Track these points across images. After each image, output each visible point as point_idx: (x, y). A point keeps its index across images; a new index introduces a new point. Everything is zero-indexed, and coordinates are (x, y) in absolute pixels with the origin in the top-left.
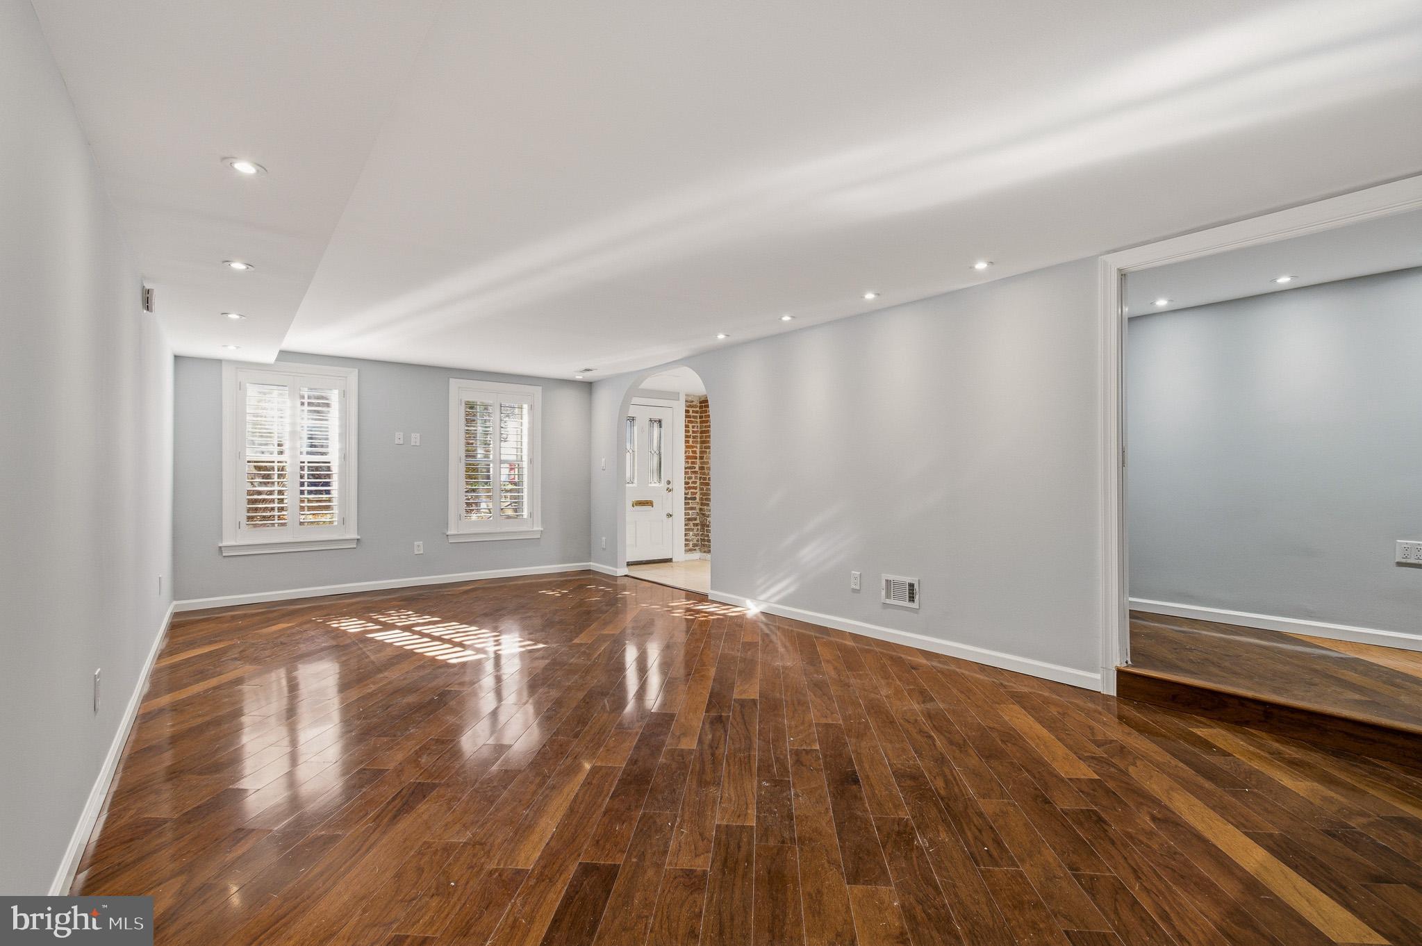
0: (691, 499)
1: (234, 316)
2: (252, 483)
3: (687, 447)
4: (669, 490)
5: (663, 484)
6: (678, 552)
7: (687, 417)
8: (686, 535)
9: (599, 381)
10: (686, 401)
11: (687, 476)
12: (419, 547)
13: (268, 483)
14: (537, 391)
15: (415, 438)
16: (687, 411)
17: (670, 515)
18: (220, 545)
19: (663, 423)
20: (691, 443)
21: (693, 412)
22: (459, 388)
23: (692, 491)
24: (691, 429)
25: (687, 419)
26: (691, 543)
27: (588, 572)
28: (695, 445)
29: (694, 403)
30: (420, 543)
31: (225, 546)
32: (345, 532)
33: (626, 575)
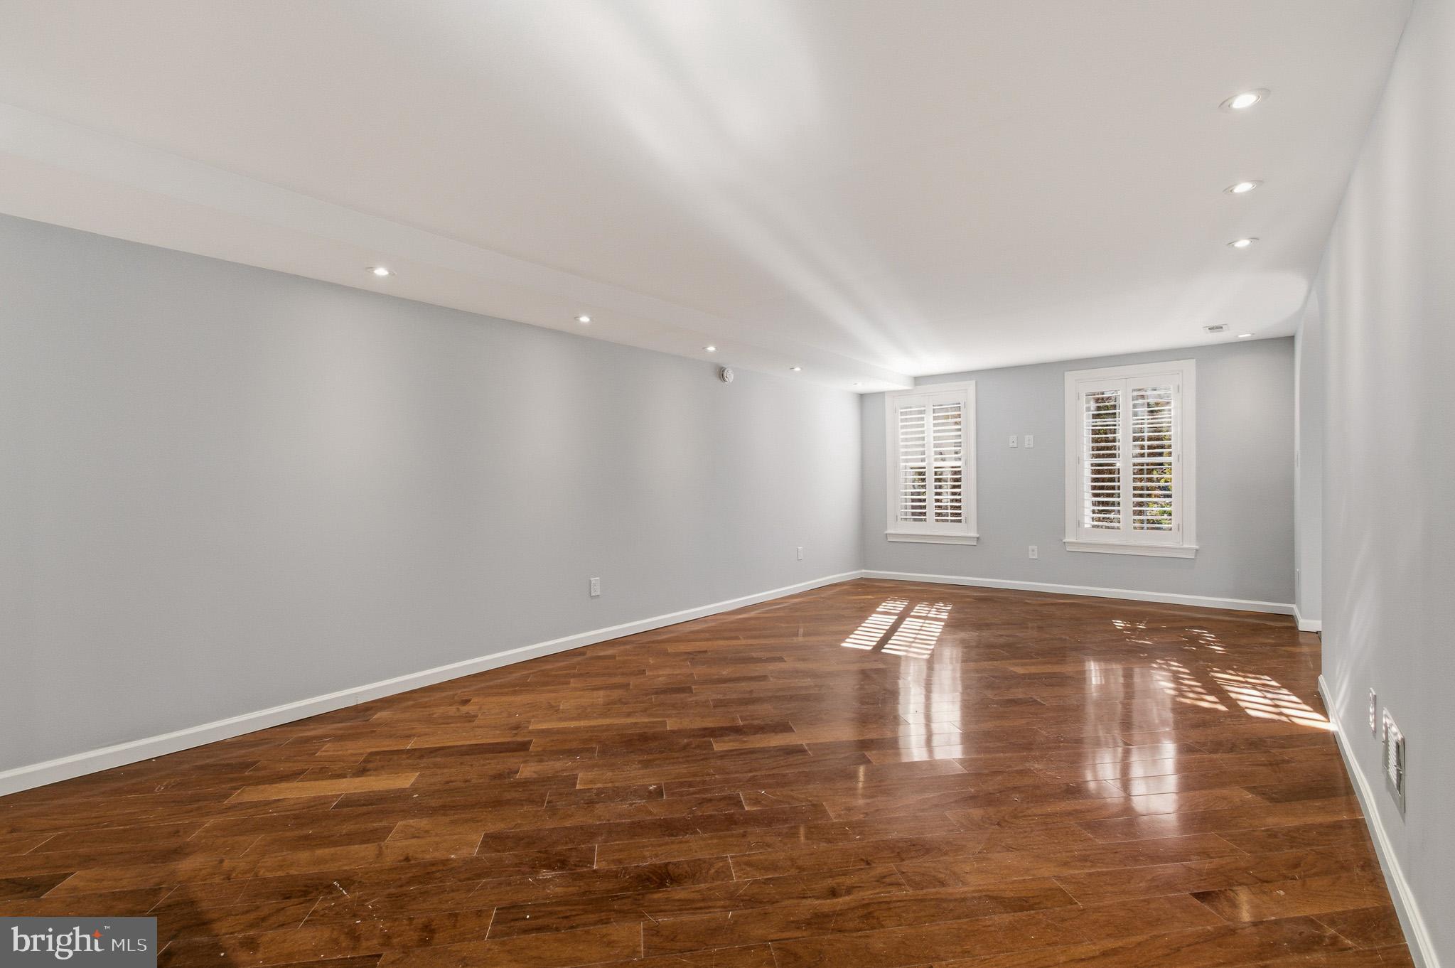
1: (797, 369)
14: (1189, 364)
15: (1029, 440)
18: (885, 532)
22: (1077, 381)
30: (1035, 547)
31: (889, 534)
32: (966, 530)
33: (1316, 632)
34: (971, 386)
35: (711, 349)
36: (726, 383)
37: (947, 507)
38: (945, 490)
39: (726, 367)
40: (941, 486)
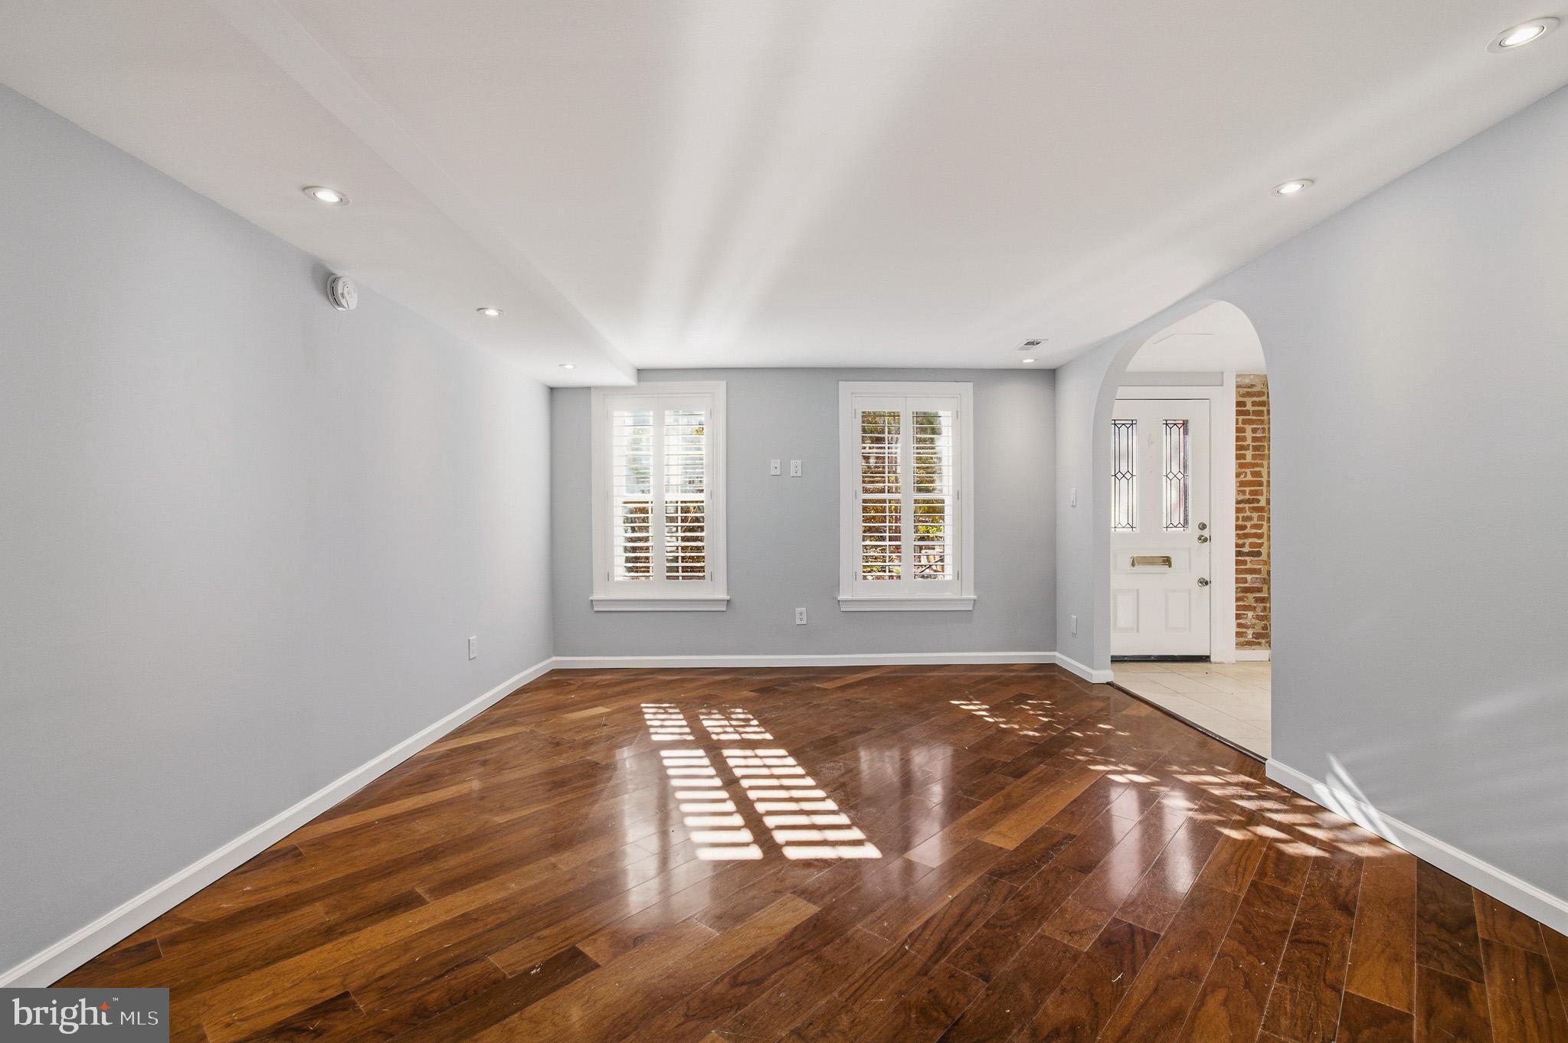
0: (1249, 554)
2: (627, 528)
3: (1241, 466)
4: (1203, 540)
5: (1193, 530)
6: (1222, 644)
7: (1239, 413)
8: (1238, 616)
9: (1065, 364)
10: (1238, 387)
11: (1241, 515)
12: (801, 614)
13: (643, 527)
14: (967, 389)
15: (796, 467)
16: (1239, 404)
17: (1204, 583)
18: (591, 598)
19: (1190, 426)
20: (1249, 459)
21: (1254, 404)
22: (852, 394)
23: (1251, 540)
24: (1249, 434)
25: (1241, 418)
26: (1250, 632)
27: (1052, 666)
28: (1257, 461)
29: (1254, 389)
30: (803, 609)
31: (596, 601)
32: (712, 589)
33: (1108, 683)
34: (720, 387)
35: (327, 196)
36: (340, 309)
37: (683, 558)
38: (680, 534)
39: (339, 273)
40: (674, 529)
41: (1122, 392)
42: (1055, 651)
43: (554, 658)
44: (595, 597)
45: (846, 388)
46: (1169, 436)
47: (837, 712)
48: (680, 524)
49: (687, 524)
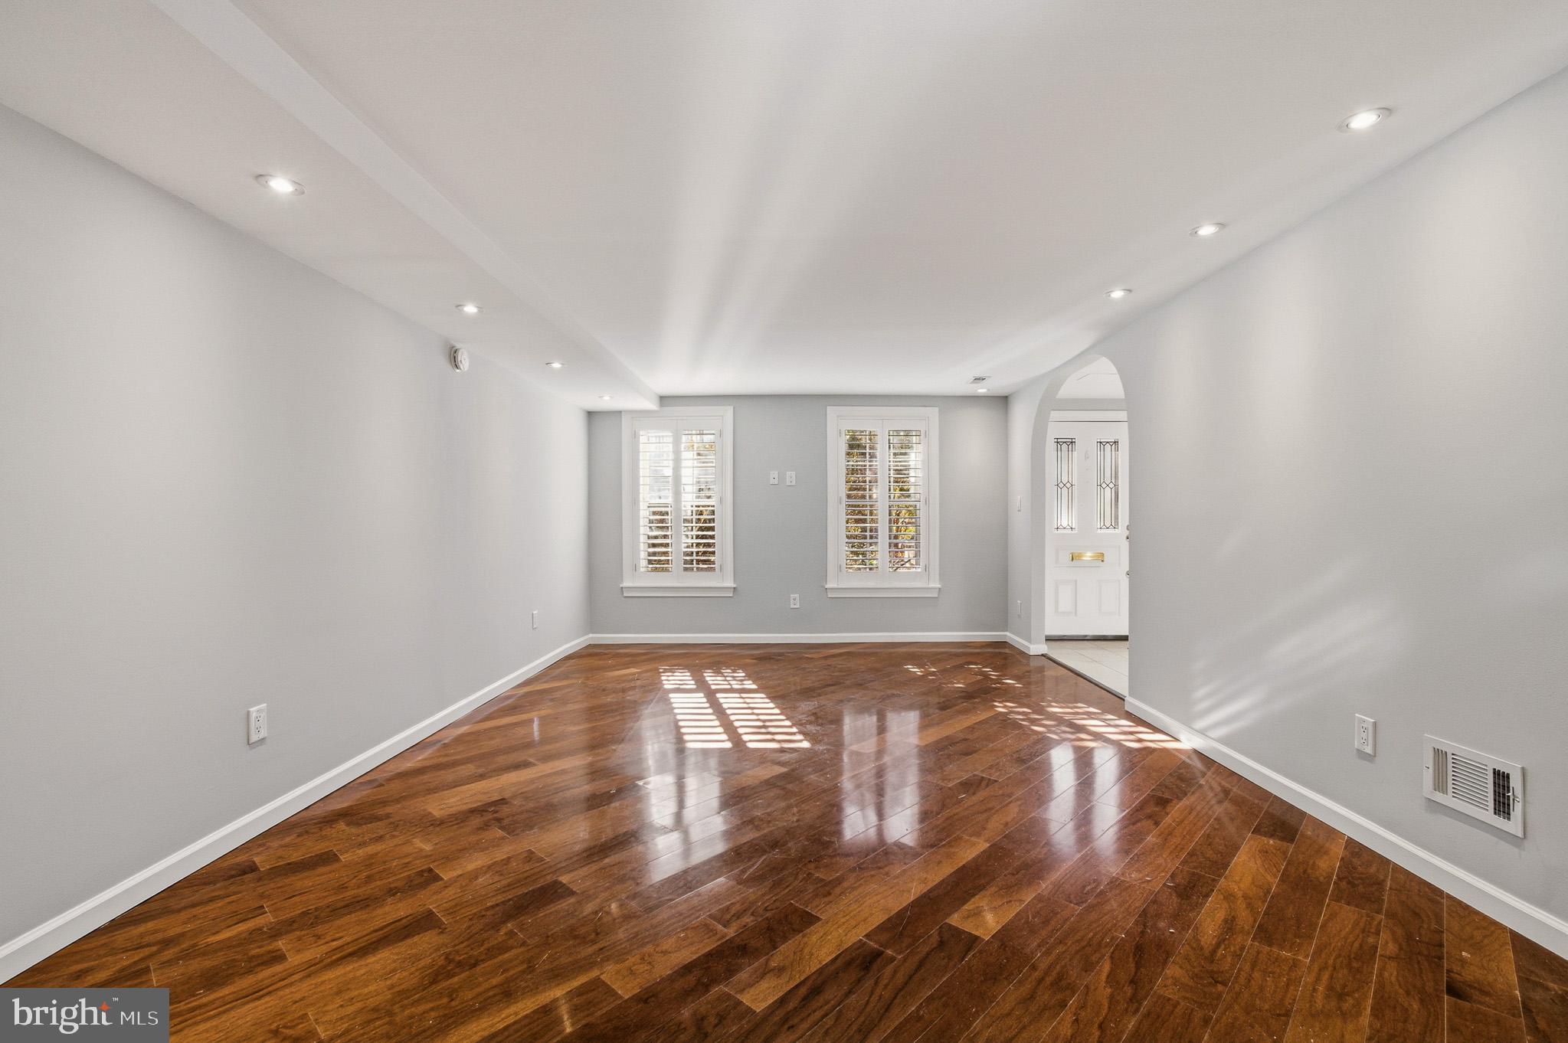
1: (556, 365)
2: (650, 527)
5: (1123, 530)
9: (1012, 394)
12: (795, 601)
13: (664, 527)
14: (932, 411)
15: (791, 477)
18: (621, 586)
19: (1120, 445)
22: (838, 416)
27: (1004, 644)
30: (797, 596)
31: (625, 588)
32: (722, 579)
33: (1042, 655)
34: (728, 412)
35: (470, 309)
36: (458, 371)
37: (697, 553)
38: (695, 533)
39: (458, 346)
40: (690, 528)
41: (1055, 415)
42: (1007, 631)
43: (591, 635)
44: (625, 584)
45: (831, 412)
46: (1102, 452)
47: (820, 673)
48: (694, 524)
49: (701, 525)
